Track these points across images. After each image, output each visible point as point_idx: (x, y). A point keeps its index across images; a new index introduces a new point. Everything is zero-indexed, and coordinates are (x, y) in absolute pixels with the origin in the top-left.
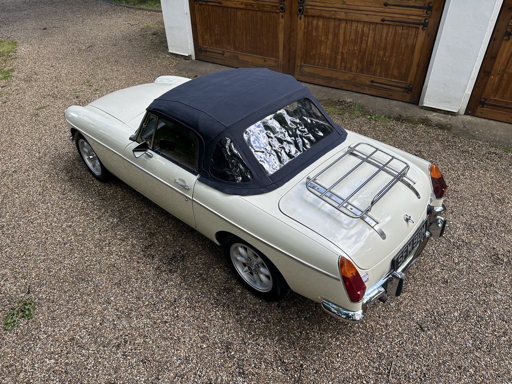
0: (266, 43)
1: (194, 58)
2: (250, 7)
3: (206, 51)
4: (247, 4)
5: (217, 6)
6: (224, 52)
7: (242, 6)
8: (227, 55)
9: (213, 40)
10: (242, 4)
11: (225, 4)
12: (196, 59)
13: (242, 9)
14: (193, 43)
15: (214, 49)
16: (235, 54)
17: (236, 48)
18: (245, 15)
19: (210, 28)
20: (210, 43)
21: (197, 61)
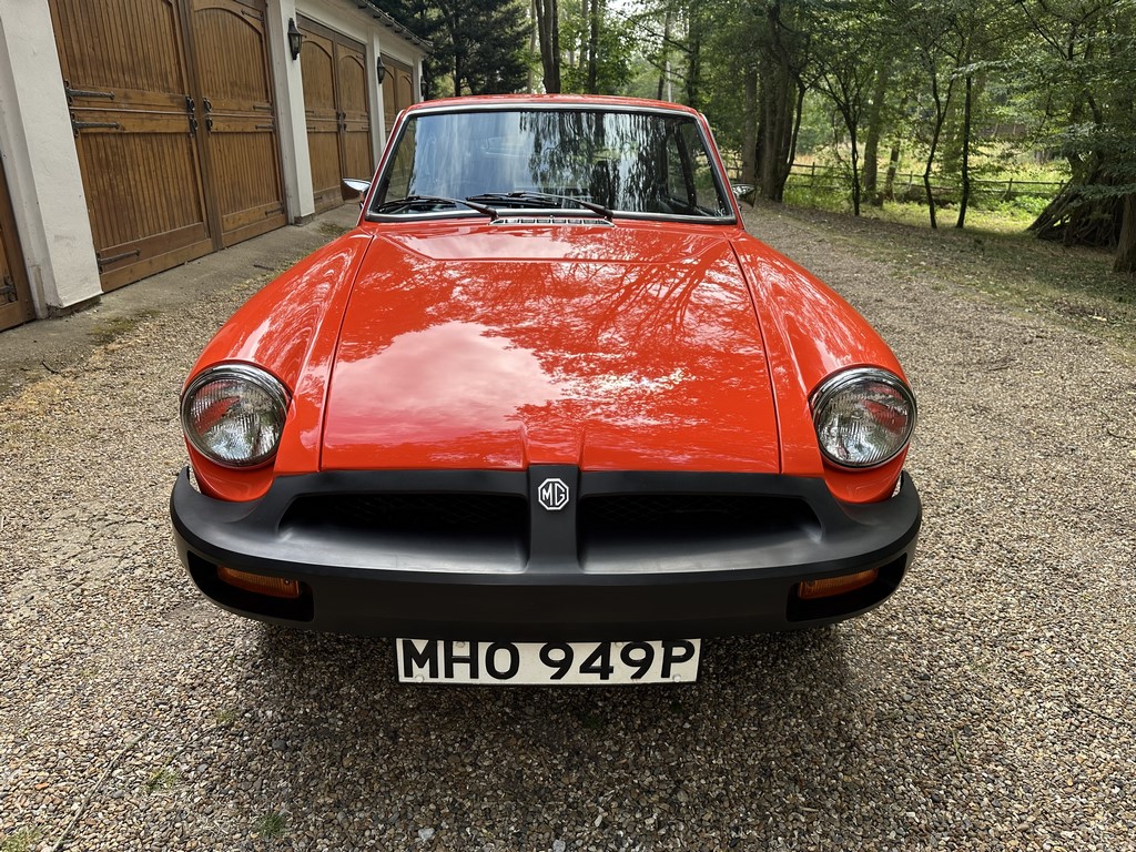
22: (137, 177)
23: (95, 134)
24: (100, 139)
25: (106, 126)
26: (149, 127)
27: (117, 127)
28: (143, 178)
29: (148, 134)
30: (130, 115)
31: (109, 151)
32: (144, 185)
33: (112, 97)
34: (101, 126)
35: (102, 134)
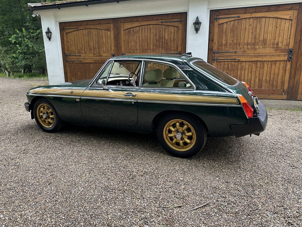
5: (79, 63)
7: (93, 62)
11: (83, 62)
22: (243, 72)
23: (224, 61)
24: (227, 63)
25: (229, 59)
26: (256, 59)
27: (235, 59)
28: (246, 73)
29: (255, 61)
30: (245, 56)
31: (230, 66)
32: (246, 75)
33: (236, 52)
34: (226, 59)
35: (228, 61)
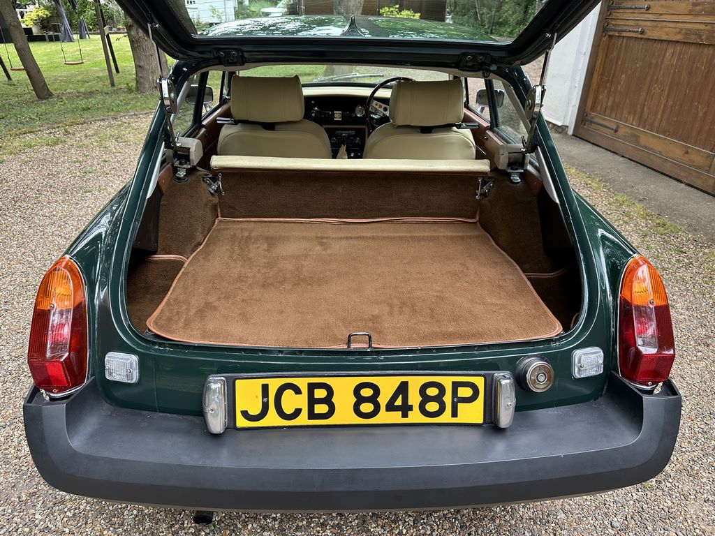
0: (701, 114)
1: (570, 132)
2: (693, 39)
3: (592, 122)
4: (689, 32)
5: (636, 38)
6: (618, 127)
7: (679, 37)
8: (622, 132)
9: (610, 103)
10: (680, 33)
11: (649, 35)
12: (573, 135)
13: (677, 42)
14: (577, 106)
15: (604, 119)
16: (635, 132)
17: (642, 122)
18: (679, 56)
19: (612, 80)
20: (603, 109)
21: (574, 137)
